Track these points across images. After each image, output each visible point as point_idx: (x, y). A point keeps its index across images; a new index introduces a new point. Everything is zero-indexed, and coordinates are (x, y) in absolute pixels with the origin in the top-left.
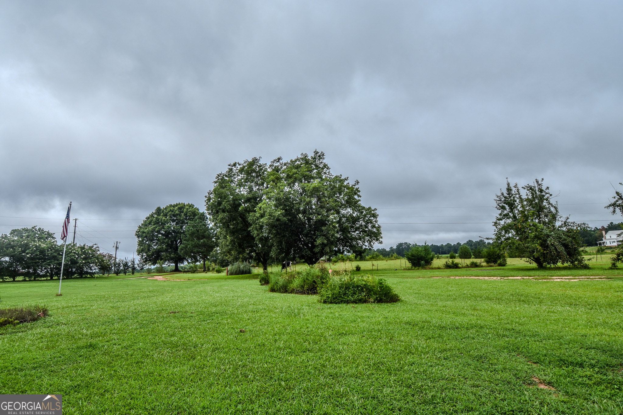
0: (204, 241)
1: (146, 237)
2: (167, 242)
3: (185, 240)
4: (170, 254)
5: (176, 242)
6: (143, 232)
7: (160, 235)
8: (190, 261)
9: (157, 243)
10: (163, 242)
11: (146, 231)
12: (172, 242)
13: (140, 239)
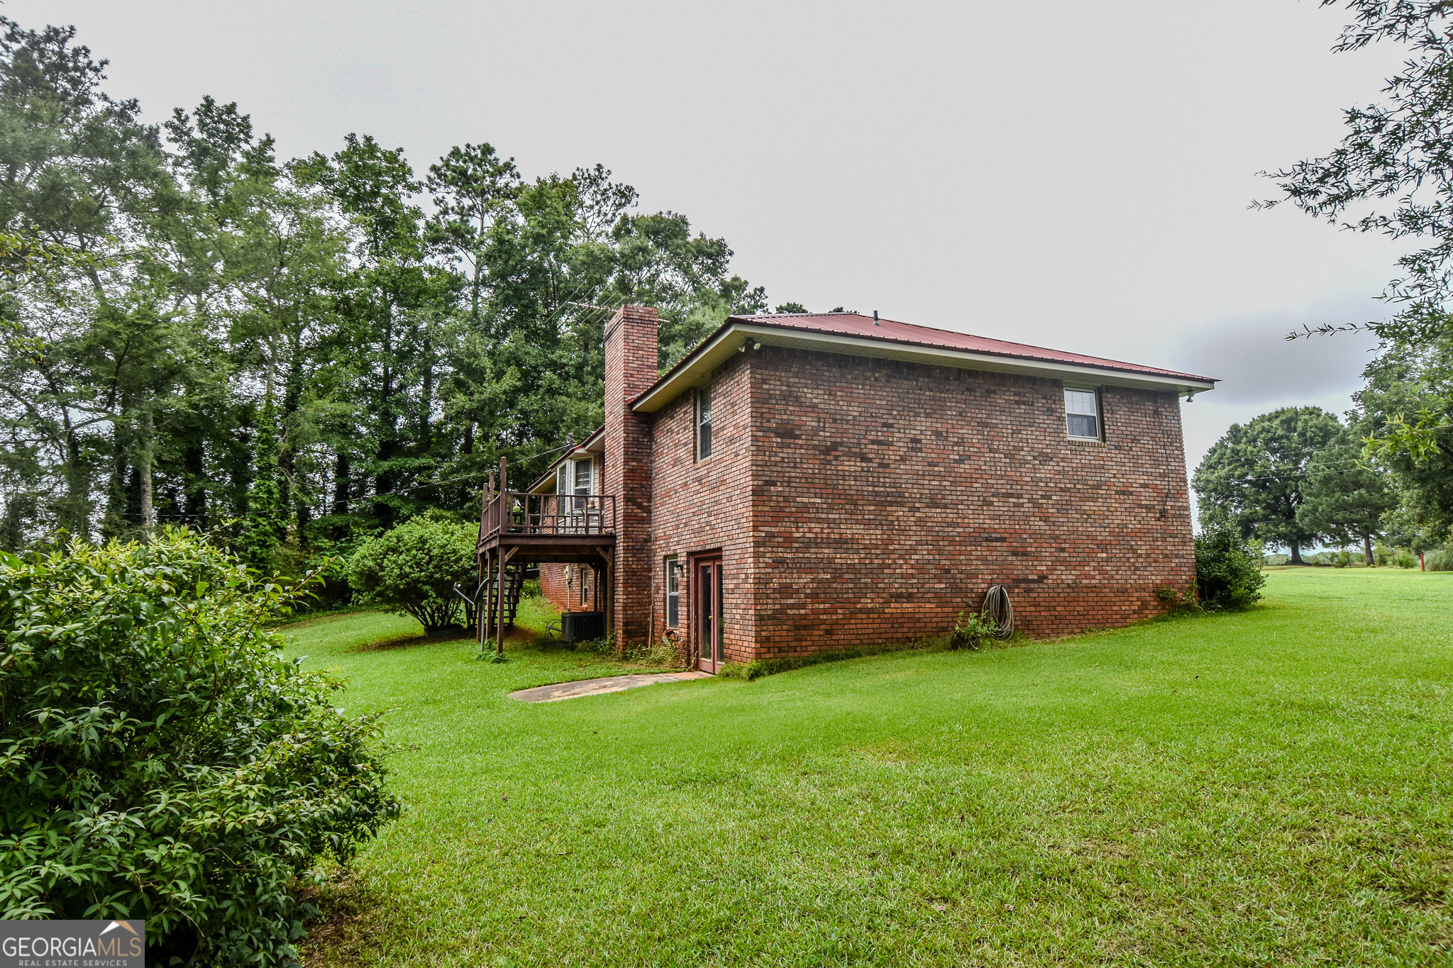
0: (1360, 495)
1: (1215, 490)
2: (1265, 501)
3: (1308, 495)
4: (1276, 526)
5: (1287, 498)
6: (1208, 481)
7: (1246, 486)
8: (1327, 541)
9: (1240, 502)
10: (1257, 502)
11: (1213, 478)
12: (1277, 499)
13: (1203, 495)
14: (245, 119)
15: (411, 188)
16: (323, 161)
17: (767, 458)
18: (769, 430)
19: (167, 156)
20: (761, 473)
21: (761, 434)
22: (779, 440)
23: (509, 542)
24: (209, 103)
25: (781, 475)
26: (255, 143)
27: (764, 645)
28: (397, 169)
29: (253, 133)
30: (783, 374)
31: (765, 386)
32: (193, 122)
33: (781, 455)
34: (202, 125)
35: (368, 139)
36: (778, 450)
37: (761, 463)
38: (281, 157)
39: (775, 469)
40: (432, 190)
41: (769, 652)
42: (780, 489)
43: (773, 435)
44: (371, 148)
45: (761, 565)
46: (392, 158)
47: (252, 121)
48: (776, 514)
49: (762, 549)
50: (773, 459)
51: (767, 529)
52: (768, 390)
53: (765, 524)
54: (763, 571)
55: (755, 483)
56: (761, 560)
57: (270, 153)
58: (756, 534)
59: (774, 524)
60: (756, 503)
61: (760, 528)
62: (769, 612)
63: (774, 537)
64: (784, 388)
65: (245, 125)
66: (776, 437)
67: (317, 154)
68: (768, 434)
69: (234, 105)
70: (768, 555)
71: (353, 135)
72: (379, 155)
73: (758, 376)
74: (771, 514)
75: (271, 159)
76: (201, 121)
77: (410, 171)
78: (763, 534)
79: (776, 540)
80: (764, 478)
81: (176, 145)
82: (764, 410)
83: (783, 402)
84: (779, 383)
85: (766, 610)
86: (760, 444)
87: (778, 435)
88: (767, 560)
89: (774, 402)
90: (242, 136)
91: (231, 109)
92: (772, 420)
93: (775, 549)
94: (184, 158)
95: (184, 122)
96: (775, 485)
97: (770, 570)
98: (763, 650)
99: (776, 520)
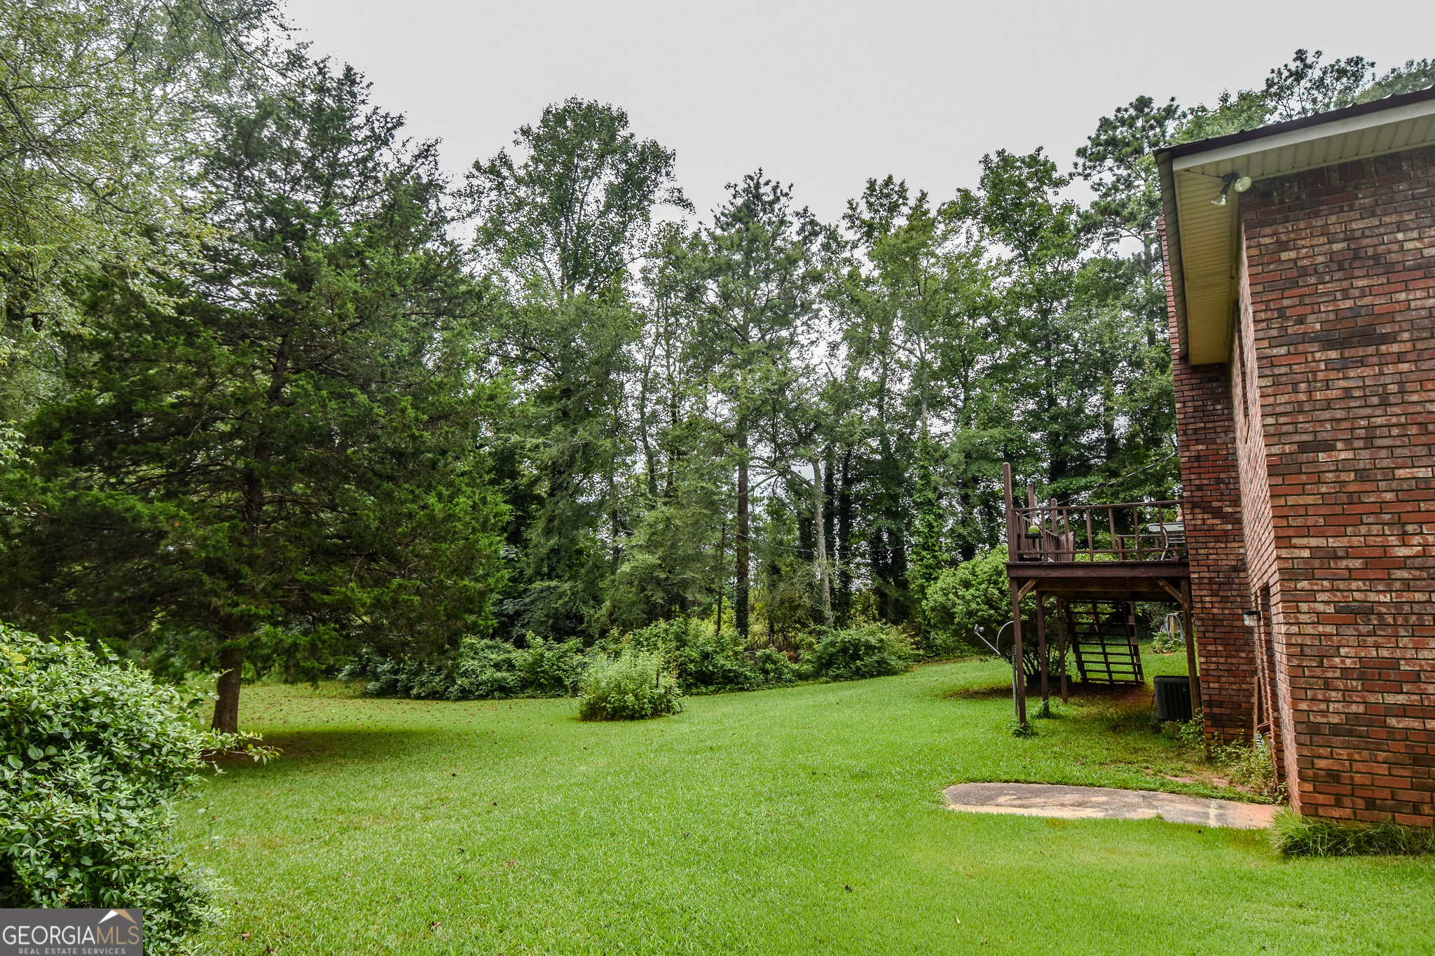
14: (902, 184)
15: (1060, 183)
16: (966, 194)
17: (1302, 397)
18: (1305, 338)
19: (847, 243)
20: (1290, 428)
21: (1283, 350)
22: (1333, 354)
23: (1021, 573)
24: (872, 184)
25: (1345, 425)
26: (912, 202)
27: (1322, 788)
28: (1042, 170)
29: (908, 194)
30: (1333, 219)
31: (1285, 256)
32: (863, 206)
33: (1342, 384)
34: (870, 205)
35: (1000, 153)
36: (1333, 375)
37: (1289, 408)
38: (932, 207)
39: (1327, 415)
40: (1086, 177)
41: (1338, 804)
42: (1343, 456)
43: (1315, 347)
44: (1007, 161)
45: (1303, 618)
46: (1033, 160)
47: (907, 185)
48: (1338, 510)
49: (1303, 584)
50: (1318, 396)
51: (1313, 542)
52: (1295, 261)
53: (1308, 532)
54: (1309, 629)
55: (1275, 450)
56: (1304, 607)
57: (926, 206)
58: (1284, 553)
59: (1330, 531)
60: (1279, 491)
61: (1295, 541)
62: (1335, 719)
63: (1336, 558)
64: (1336, 247)
65: (903, 191)
66: (1323, 350)
67: (959, 190)
68: (1301, 348)
69: (890, 178)
70: (1320, 597)
71: (987, 156)
72: (1018, 164)
73: (1267, 240)
74: (1325, 511)
75: (926, 212)
76: (868, 202)
77: (1054, 167)
78: (1306, 553)
79: (1344, 563)
80: (1297, 438)
81: (852, 232)
82: (1286, 303)
83: (1337, 276)
84: (1323, 240)
85: (1324, 713)
86: (1283, 370)
87: (1328, 344)
88: (1321, 607)
89: (1312, 280)
90: (901, 201)
91: (889, 181)
92: (1311, 318)
93: (1341, 585)
94: (859, 240)
95: (854, 209)
96: (1329, 447)
97: (1330, 629)
98: (1321, 798)
99: (1338, 521)
